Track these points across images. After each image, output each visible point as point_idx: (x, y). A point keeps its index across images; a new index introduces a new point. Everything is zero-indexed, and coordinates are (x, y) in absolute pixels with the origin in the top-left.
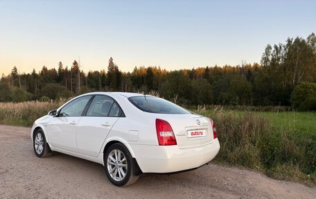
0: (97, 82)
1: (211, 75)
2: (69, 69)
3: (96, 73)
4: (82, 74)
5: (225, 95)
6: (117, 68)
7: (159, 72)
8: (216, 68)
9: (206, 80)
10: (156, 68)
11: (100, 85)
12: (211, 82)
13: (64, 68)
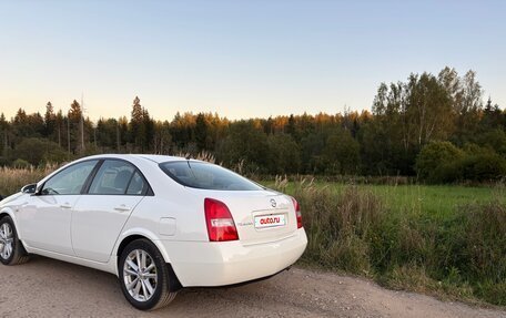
0: (113, 136)
1: (297, 128)
2: (65, 114)
3: (112, 121)
4: (87, 124)
5: (319, 159)
6: (146, 115)
7: (216, 122)
8: (305, 117)
9: (289, 135)
10: (211, 115)
11: (118, 142)
12: (297, 138)
13: (55, 111)
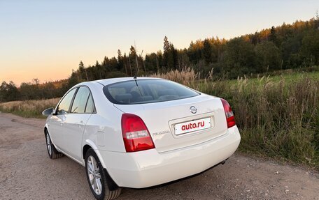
0: (154, 64)
2: (127, 55)
3: (153, 55)
4: (140, 58)
6: (172, 48)
7: (217, 43)
8: (284, 26)
9: (272, 42)
10: (213, 39)
11: (158, 67)
12: (278, 43)
13: (123, 55)
